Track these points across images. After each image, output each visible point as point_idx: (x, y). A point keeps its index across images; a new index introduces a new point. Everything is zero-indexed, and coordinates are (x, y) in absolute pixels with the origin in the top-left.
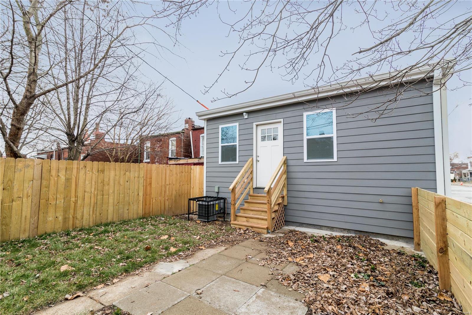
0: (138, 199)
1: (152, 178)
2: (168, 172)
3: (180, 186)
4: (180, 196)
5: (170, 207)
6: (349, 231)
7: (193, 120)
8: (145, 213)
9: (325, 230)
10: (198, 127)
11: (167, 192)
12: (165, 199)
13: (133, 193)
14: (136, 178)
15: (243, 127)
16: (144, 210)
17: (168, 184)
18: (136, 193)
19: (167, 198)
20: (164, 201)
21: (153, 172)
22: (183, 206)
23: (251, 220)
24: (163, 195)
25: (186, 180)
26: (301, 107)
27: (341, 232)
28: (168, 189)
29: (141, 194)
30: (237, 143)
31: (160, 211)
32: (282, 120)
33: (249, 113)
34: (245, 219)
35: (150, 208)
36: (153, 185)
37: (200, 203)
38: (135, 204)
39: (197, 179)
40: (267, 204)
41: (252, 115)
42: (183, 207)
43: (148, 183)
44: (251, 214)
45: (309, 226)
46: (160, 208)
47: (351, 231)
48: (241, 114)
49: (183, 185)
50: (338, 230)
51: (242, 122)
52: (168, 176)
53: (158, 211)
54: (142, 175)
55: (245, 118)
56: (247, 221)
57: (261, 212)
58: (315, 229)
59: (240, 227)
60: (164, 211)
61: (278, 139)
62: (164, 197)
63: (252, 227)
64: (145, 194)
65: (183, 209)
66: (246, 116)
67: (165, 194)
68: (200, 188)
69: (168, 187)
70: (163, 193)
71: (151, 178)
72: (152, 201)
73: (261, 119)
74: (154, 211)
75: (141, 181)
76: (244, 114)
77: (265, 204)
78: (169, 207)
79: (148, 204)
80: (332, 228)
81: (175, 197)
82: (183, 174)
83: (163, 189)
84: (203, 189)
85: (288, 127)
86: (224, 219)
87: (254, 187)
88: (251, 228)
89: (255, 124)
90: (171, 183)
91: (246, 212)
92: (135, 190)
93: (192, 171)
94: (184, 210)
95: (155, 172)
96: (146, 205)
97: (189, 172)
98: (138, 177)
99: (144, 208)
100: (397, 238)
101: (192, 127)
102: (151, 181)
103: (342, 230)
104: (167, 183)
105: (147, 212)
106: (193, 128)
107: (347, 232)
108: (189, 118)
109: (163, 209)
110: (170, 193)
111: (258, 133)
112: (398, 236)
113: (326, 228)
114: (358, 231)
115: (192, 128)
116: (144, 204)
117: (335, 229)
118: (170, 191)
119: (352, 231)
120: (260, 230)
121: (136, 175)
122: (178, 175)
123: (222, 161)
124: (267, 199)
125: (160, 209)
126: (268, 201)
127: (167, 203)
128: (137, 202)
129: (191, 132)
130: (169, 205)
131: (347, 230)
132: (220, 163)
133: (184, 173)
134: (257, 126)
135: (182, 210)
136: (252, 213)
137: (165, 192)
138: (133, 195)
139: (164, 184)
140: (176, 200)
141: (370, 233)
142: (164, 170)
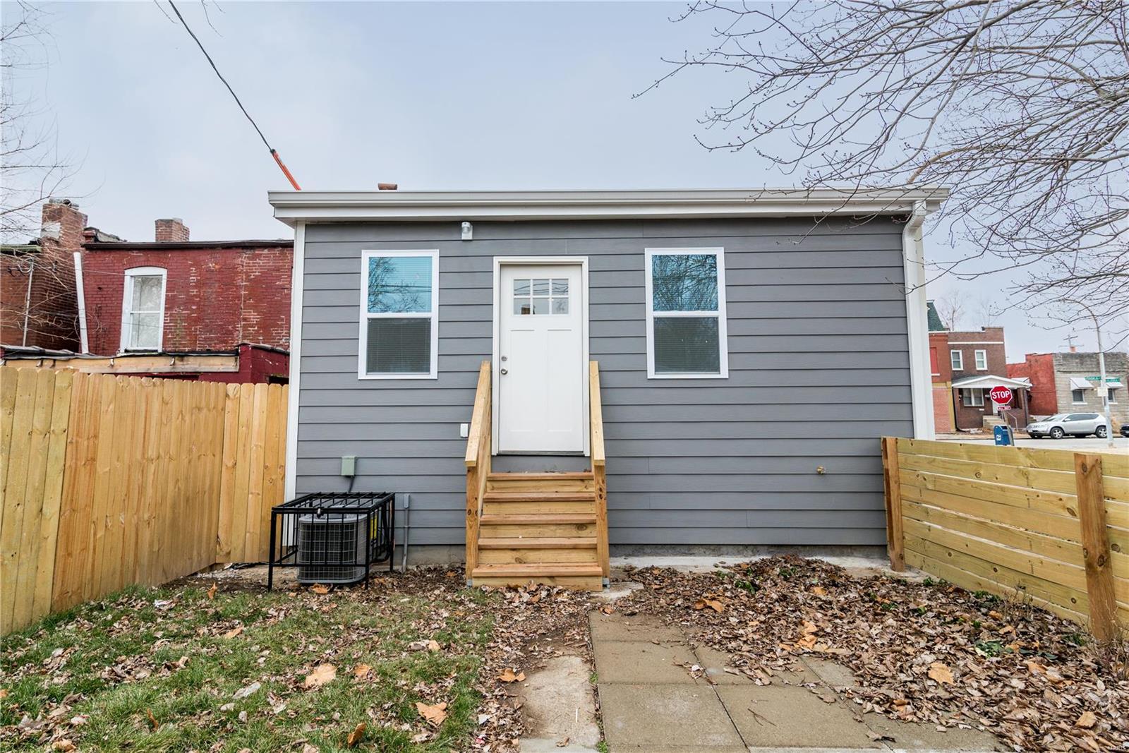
0: (39, 531)
1: (101, 436)
2: (156, 405)
3: (190, 462)
4: (188, 501)
5: (156, 549)
6: (755, 548)
7: (81, 210)
8: (64, 593)
9: (700, 555)
10: (111, 240)
11: (150, 491)
12: (138, 518)
13: (20, 509)
14: (37, 438)
15: (454, 265)
16: (59, 583)
17: (154, 456)
18: (34, 507)
19: (146, 517)
20: (137, 529)
21: (104, 408)
22: (195, 538)
23: (532, 556)
24: (135, 503)
25: (210, 438)
26: (637, 233)
27: (739, 553)
28: (151, 478)
29: (52, 509)
30: (434, 315)
31: (122, 574)
32: (585, 260)
33: (477, 224)
34: (509, 556)
35: (83, 566)
36: (102, 468)
37: (306, 518)
38: (23, 556)
39: (255, 435)
40: (598, 500)
41: (485, 234)
42: (196, 543)
43: (83, 455)
44: (520, 538)
45: (659, 551)
46: (119, 559)
47: (759, 548)
48: (455, 224)
49: (199, 457)
50: (730, 549)
51: (453, 249)
52: (154, 423)
53: (114, 573)
54: (60, 424)
55: (464, 237)
56: (519, 561)
57: (553, 528)
58: (676, 555)
59: (513, 583)
60: (134, 573)
61: (567, 313)
62: (138, 510)
63: (551, 577)
64: (69, 506)
65: (195, 553)
66: (467, 234)
67: (139, 500)
68: (266, 467)
69: (152, 468)
70: (135, 495)
71: (96, 436)
72: (95, 534)
73: (520, 249)
74: (97, 576)
75: (58, 449)
76: (466, 225)
77: (591, 500)
78: (151, 552)
79: (76, 551)
80: (715, 549)
81: (174, 506)
82: (202, 415)
83: (137, 476)
84: (283, 467)
85: (603, 280)
86: (391, 568)
87: (494, 453)
88: (547, 582)
89: (497, 261)
90: (162, 454)
91: (502, 531)
92: (30, 490)
93: (229, 403)
94: (199, 554)
95: (112, 407)
96: (70, 555)
97: (220, 408)
98: (47, 432)
99: (60, 572)
100: (849, 551)
101: (87, 237)
102: (96, 447)
103: (741, 548)
104: (152, 453)
105: (72, 586)
106: (91, 241)
107: (751, 553)
108: (67, 202)
109: (131, 564)
110: (159, 494)
111: (504, 287)
112: (851, 546)
113: (702, 550)
114: (775, 546)
115: (83, 241)
116: (61, 553)
117: (724, 549)
118: (159, 487)
119: (762, 548)
120: (581, 582)
121: (38, 425)
122: (187, 418)
123: (370, 369)
124: (598, 487)
125: (122, 565)
126: (601, 490)
127: (146, 535)
128: (35, 547)
129: (77, 257)
130: (151, 545)
131: (752, 547)
132: (362, 374)
133: (205, 411)
134: (502, 266)
135: (191, 558)
136: (520, 532)
137: (142, 489)
138: (18, 517)
139: (139, 456)
140: (174, 520)
141: (800, 548)
142: (143, 399)
